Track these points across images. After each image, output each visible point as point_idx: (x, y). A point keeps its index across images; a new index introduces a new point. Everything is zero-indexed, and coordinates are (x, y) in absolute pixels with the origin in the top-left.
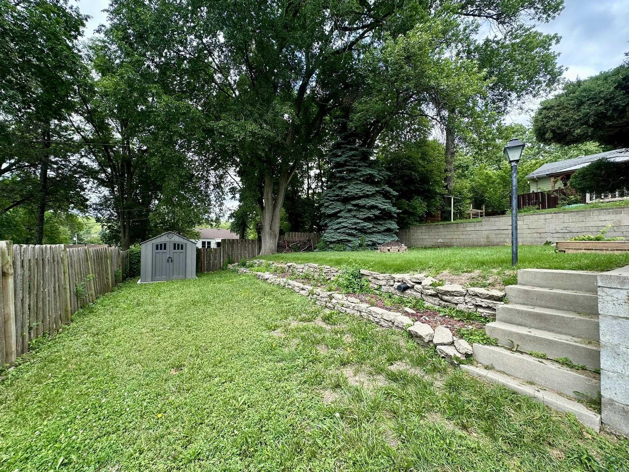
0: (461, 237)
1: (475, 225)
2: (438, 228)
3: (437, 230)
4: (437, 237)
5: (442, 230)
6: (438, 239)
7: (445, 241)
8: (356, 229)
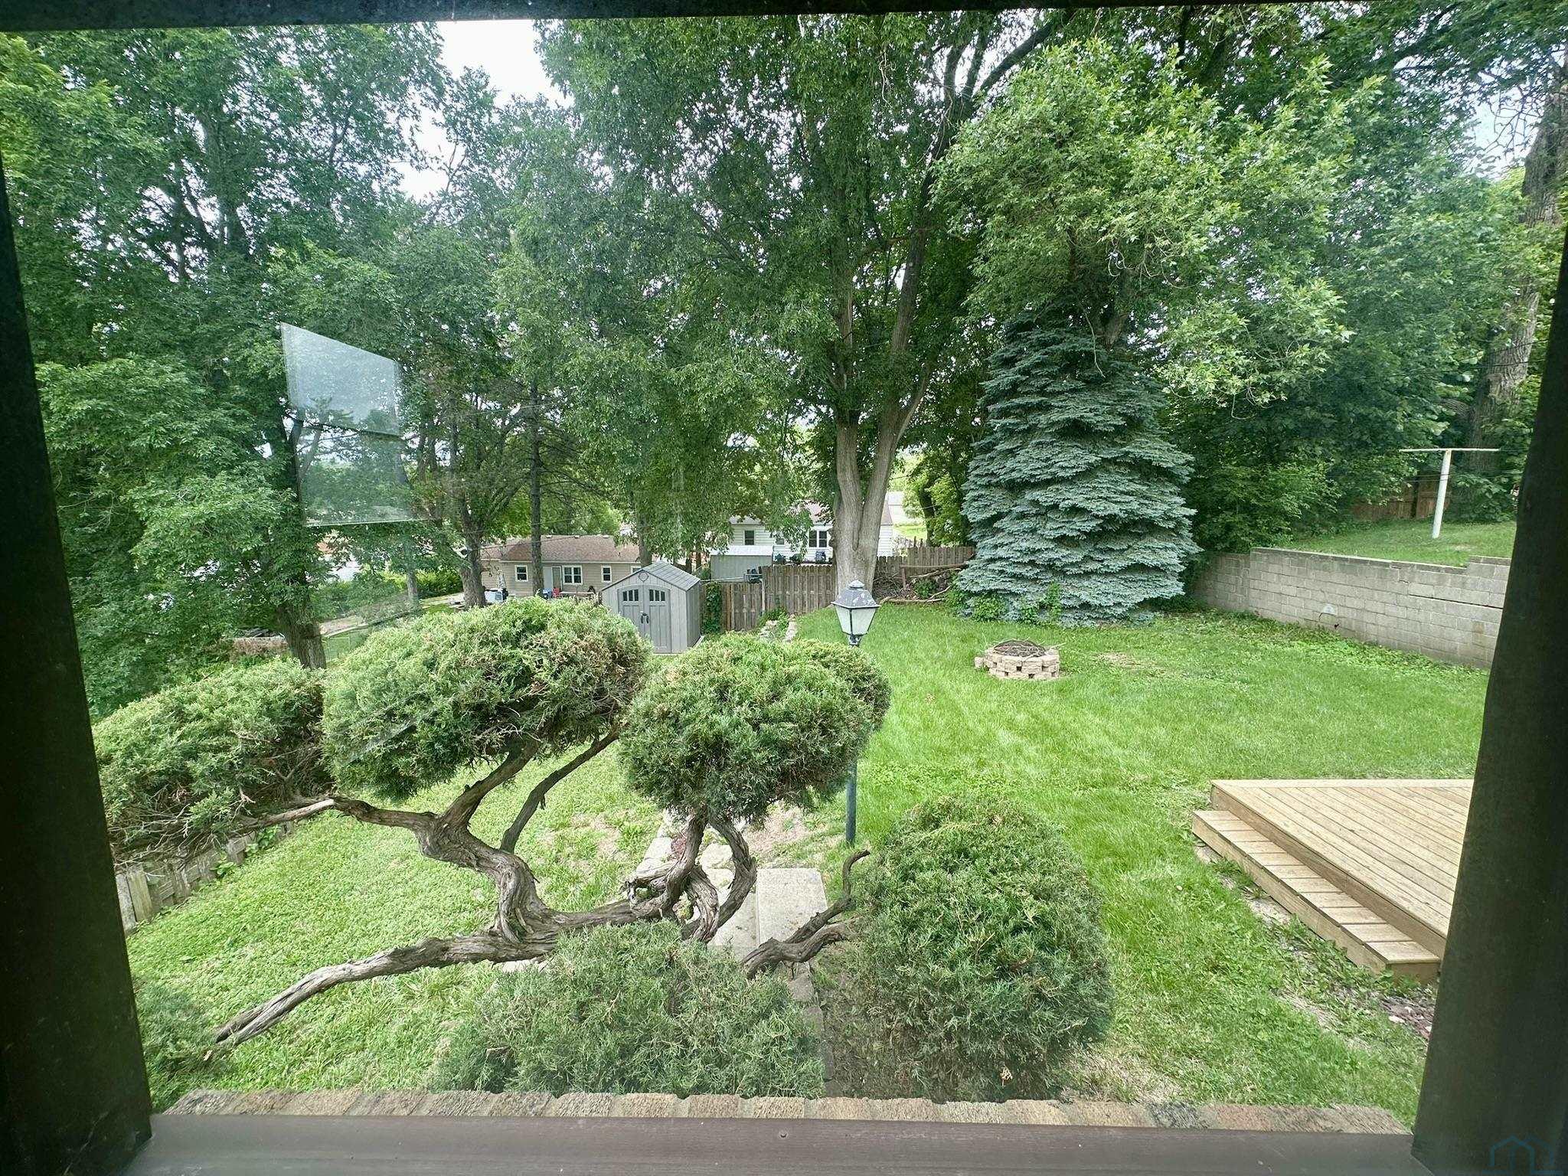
0: (1391, 609)
1: (1441, 582)
2: (1325, 569)
3: (1322, 575)
4: (1321, 597)
5: (1335, 578)
6: (1323, 603)
7: (1343, 612)
8: (1032, 563)
